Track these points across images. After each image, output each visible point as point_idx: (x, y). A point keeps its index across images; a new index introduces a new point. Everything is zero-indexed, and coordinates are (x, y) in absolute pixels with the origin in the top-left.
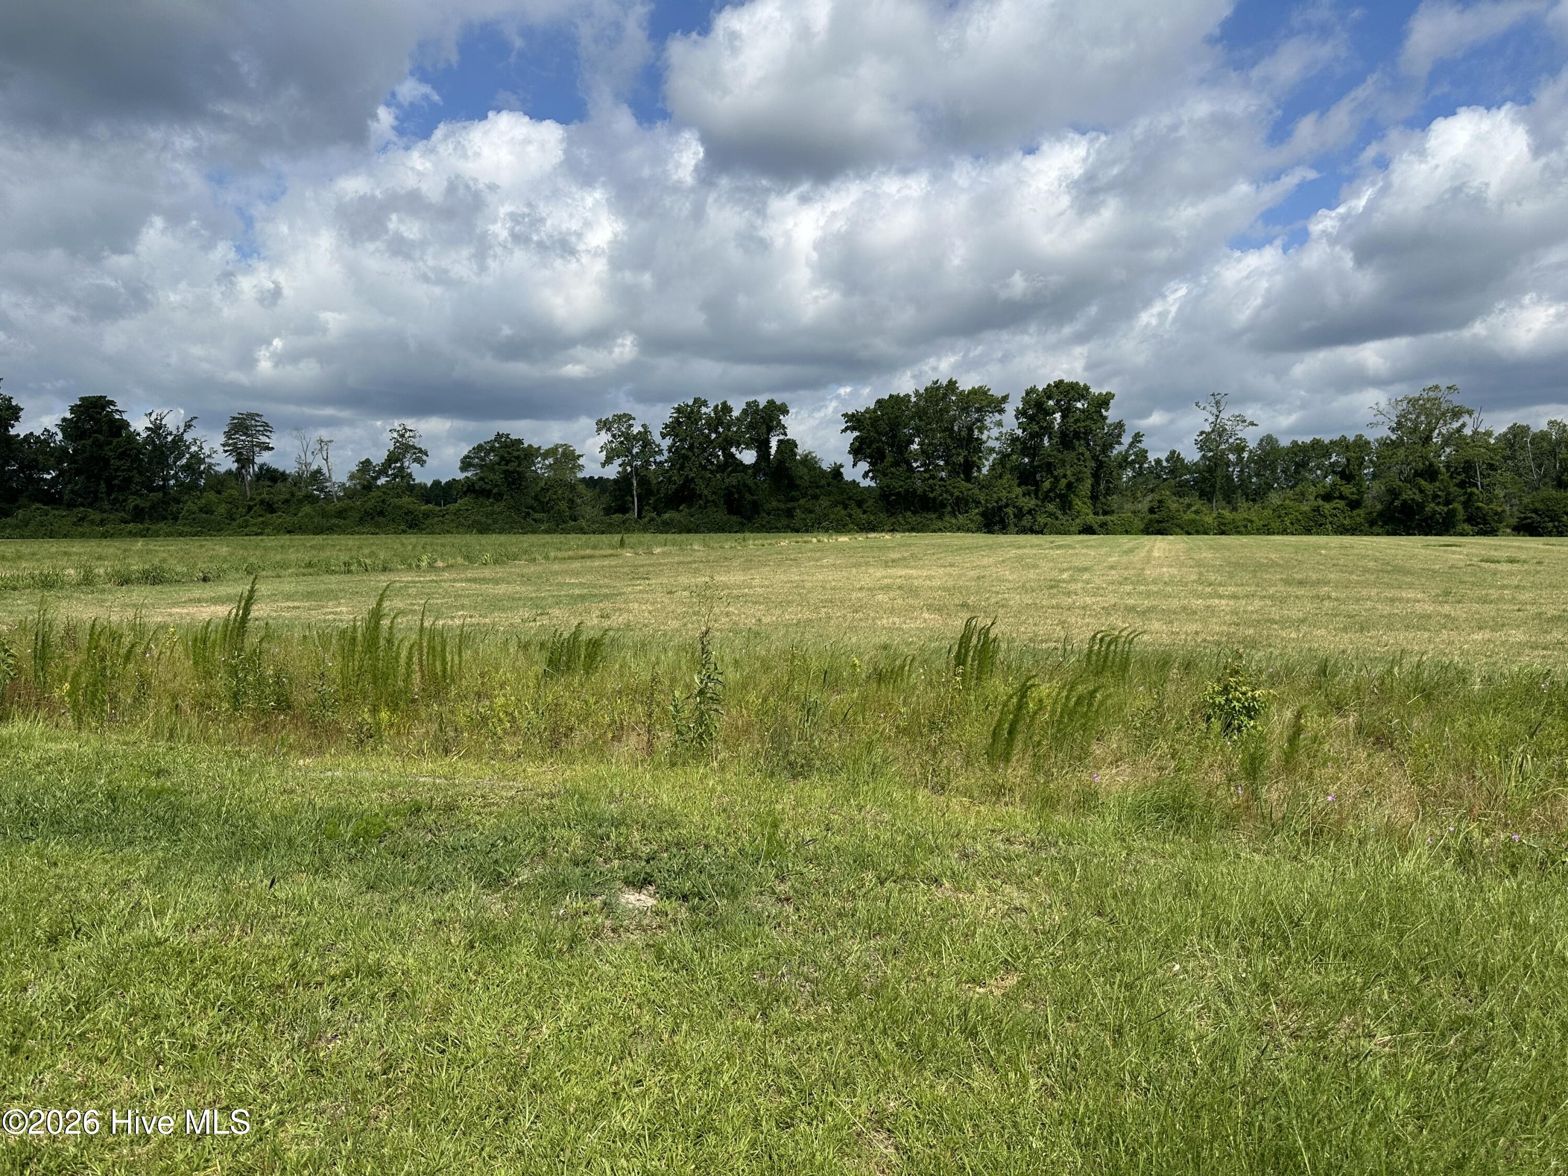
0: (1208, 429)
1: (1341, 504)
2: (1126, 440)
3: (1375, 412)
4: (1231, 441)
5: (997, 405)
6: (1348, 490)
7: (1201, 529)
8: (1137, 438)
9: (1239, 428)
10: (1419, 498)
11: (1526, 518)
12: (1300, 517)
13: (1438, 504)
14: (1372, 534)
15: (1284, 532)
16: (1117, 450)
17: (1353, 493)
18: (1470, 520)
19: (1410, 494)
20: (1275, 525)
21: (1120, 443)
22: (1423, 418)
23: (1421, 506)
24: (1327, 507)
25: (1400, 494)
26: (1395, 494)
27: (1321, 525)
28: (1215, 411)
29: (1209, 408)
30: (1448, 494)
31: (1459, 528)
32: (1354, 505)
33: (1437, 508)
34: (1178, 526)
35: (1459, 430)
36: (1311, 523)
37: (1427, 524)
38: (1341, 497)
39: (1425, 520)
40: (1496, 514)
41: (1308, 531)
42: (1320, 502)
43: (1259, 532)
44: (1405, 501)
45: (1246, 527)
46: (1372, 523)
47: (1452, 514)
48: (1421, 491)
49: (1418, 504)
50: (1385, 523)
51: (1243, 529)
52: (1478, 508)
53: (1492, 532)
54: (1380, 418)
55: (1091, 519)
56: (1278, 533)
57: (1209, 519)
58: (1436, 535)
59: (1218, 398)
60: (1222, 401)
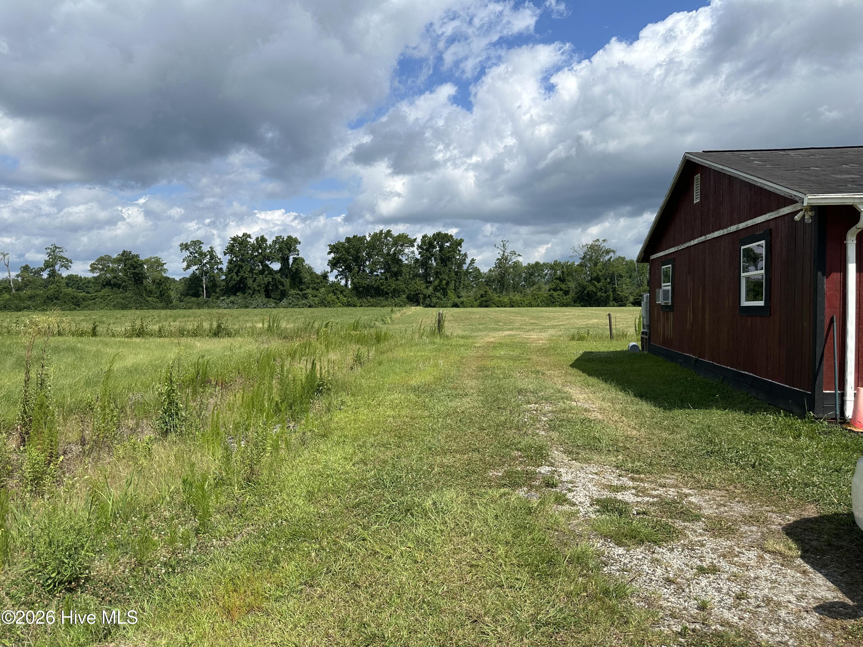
0: (500, 258)
1: (561, 293)
2: (468, 261)
3: (573, 251)
4: (510, 263)
5: (412, 243)
6: (563, 286)
7: (503, 305)
8: (473, 261)
9: (513, 257)
10: (594, 289)
11: (637, 299)
12: (544, 299)
13: (602, 293)
14: (575, 306)
15: (538, 306)
16: (465, 267)
17: (566, 288)
18: (615, 299)
19: (591, 288)
20: (534, 303)
21: (465, 263)
22: (594, 254)
23: (596, 294)
24: (555, 294)
25: (586, 288)
26: (584, 288)
27: (553, 303)
28: (503, 249)
29: (500, 247)
30: (606, 288)
31: (611, 303)
32: (566, 293)
33: (602, 294)
34: (494, 303)
35: (609, 260)
36: (549, 302)
37: (598, 302)
38: (561, 290)
39: (597, 300)
40: (626, 297)
41: (548, 305)
42: (552, 292)
43: (527, 306)
44: (588, 291)
45: (522, 304)
46: (575, 302)
47: (608, 297)
48: (595, 287)
49: (594, 292)
50: (580, 302)
51: (520, 305)
52: (618, 294)
53: (624, 305)
54: (575, 253)
55: (457, 300)
56: (535, 307)
57: (506, 300)
58: (602, 306)
59: (505, 242)
60: (507, 245)
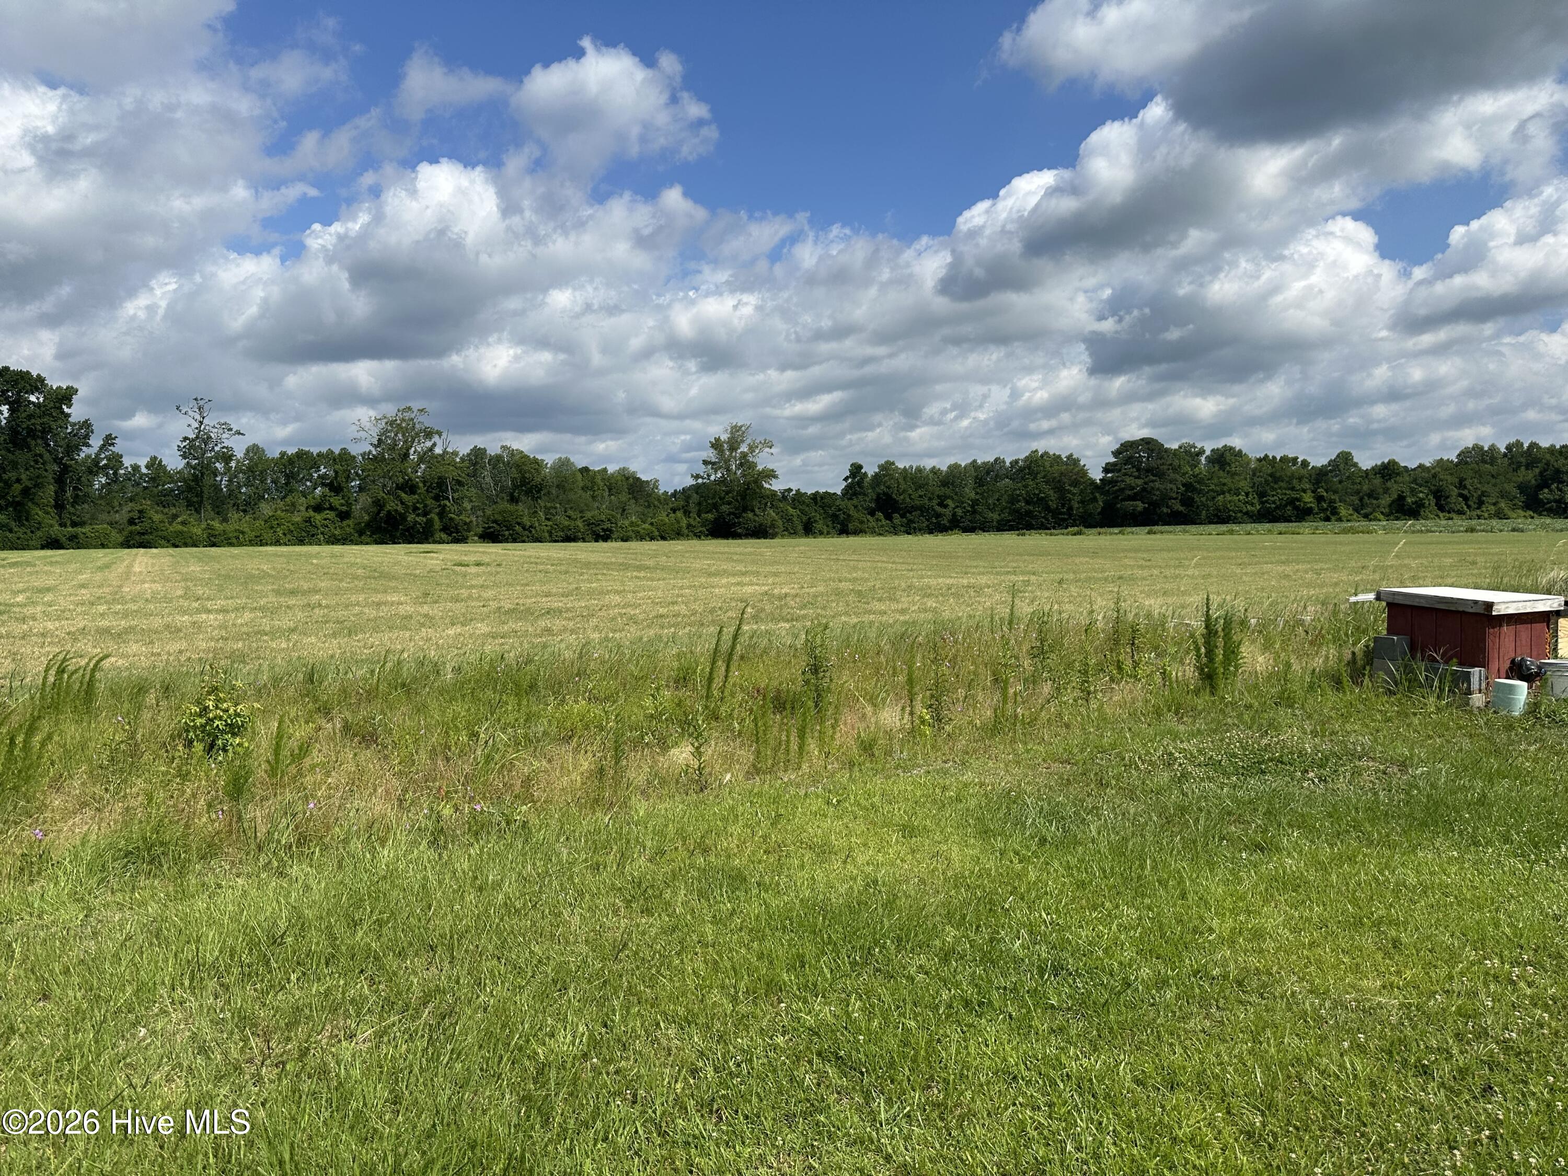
0: (192, 436)
1: (331, 515)
2: (96, 442)
3: (358, 429)
4: (217, 449)
6: (336, 501)
7: (189, 541)
8: (109, 440)
9: (225, 436)
10: (400, 508)
11: (489, 528)
12: (292, 528)
13: (418, 515)
14: (361, 543)
15: (277, 543)
16: (85, 452)
17: (342, 505)
18: (445, 529)
19: (392, 505)
20: (267, 536)
21: (89, 446)
22: (400, 436)
23: (403, 517)
24: (318, 518)
25: (384, 506)
26: (380, 506)
27: (313, 535)
28: (198, 417)
29: (191, 413)
30: (426, 506)
31: (437, 536)
32: (344, 516)
33: (417, 519)
34: (164, 538)
35: (431, 449)
36: (304, 534)
37: (410, 534)
38: (331, 508)
39: (408, 530)
40: (465, 523)
41: (301, 542)
42: (312, 513)
43: (251, 543)
44: (389, 512)
45: (237, 538)
46: (361, 533)
47: (430, 523)
48: (402, 503)
49: (400, 514)
50: (373, 533)
51: (234, 541)
52: (451, 519)
53: (460, 539)
54: (363, 434)
55: (56, 530)
56: (271, 544)
57: (197, 530)
58: (418, 543)
59: (201, 403)
60: (206, 407)
